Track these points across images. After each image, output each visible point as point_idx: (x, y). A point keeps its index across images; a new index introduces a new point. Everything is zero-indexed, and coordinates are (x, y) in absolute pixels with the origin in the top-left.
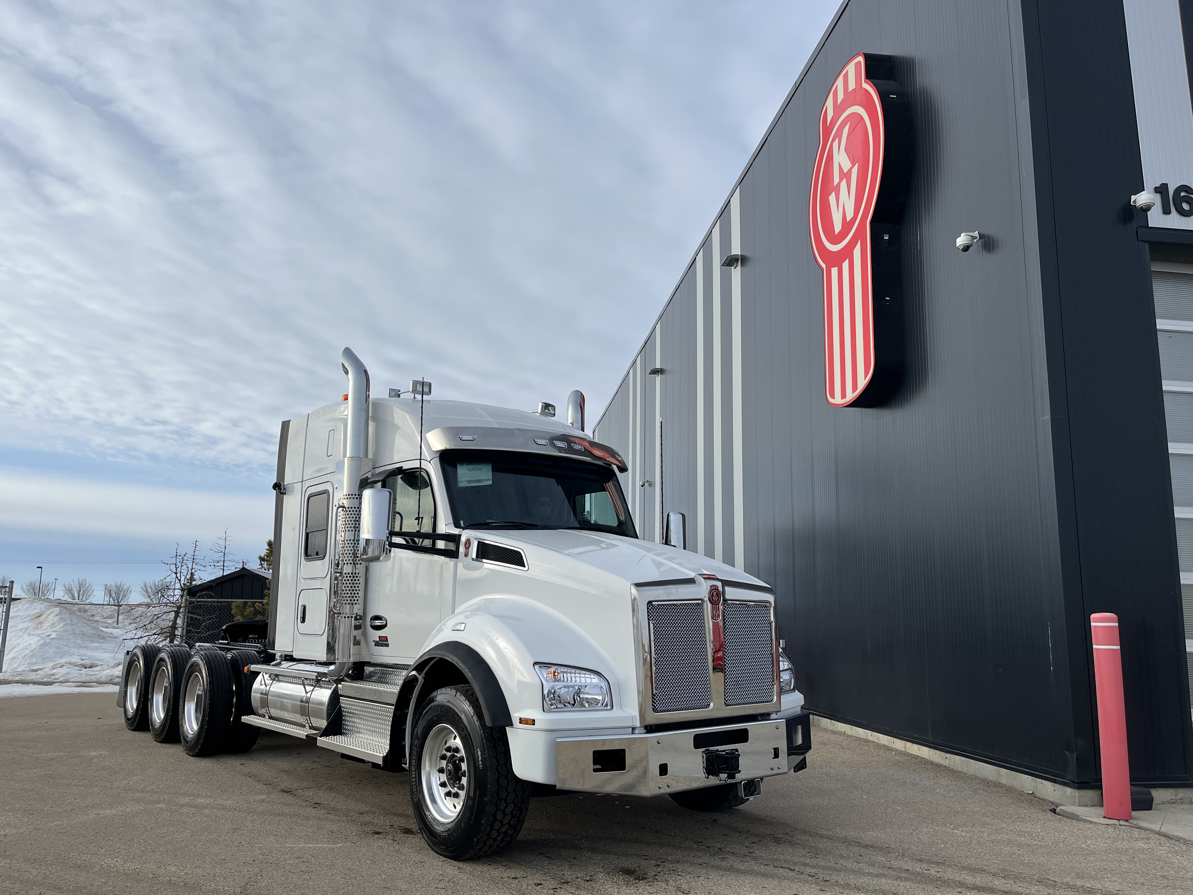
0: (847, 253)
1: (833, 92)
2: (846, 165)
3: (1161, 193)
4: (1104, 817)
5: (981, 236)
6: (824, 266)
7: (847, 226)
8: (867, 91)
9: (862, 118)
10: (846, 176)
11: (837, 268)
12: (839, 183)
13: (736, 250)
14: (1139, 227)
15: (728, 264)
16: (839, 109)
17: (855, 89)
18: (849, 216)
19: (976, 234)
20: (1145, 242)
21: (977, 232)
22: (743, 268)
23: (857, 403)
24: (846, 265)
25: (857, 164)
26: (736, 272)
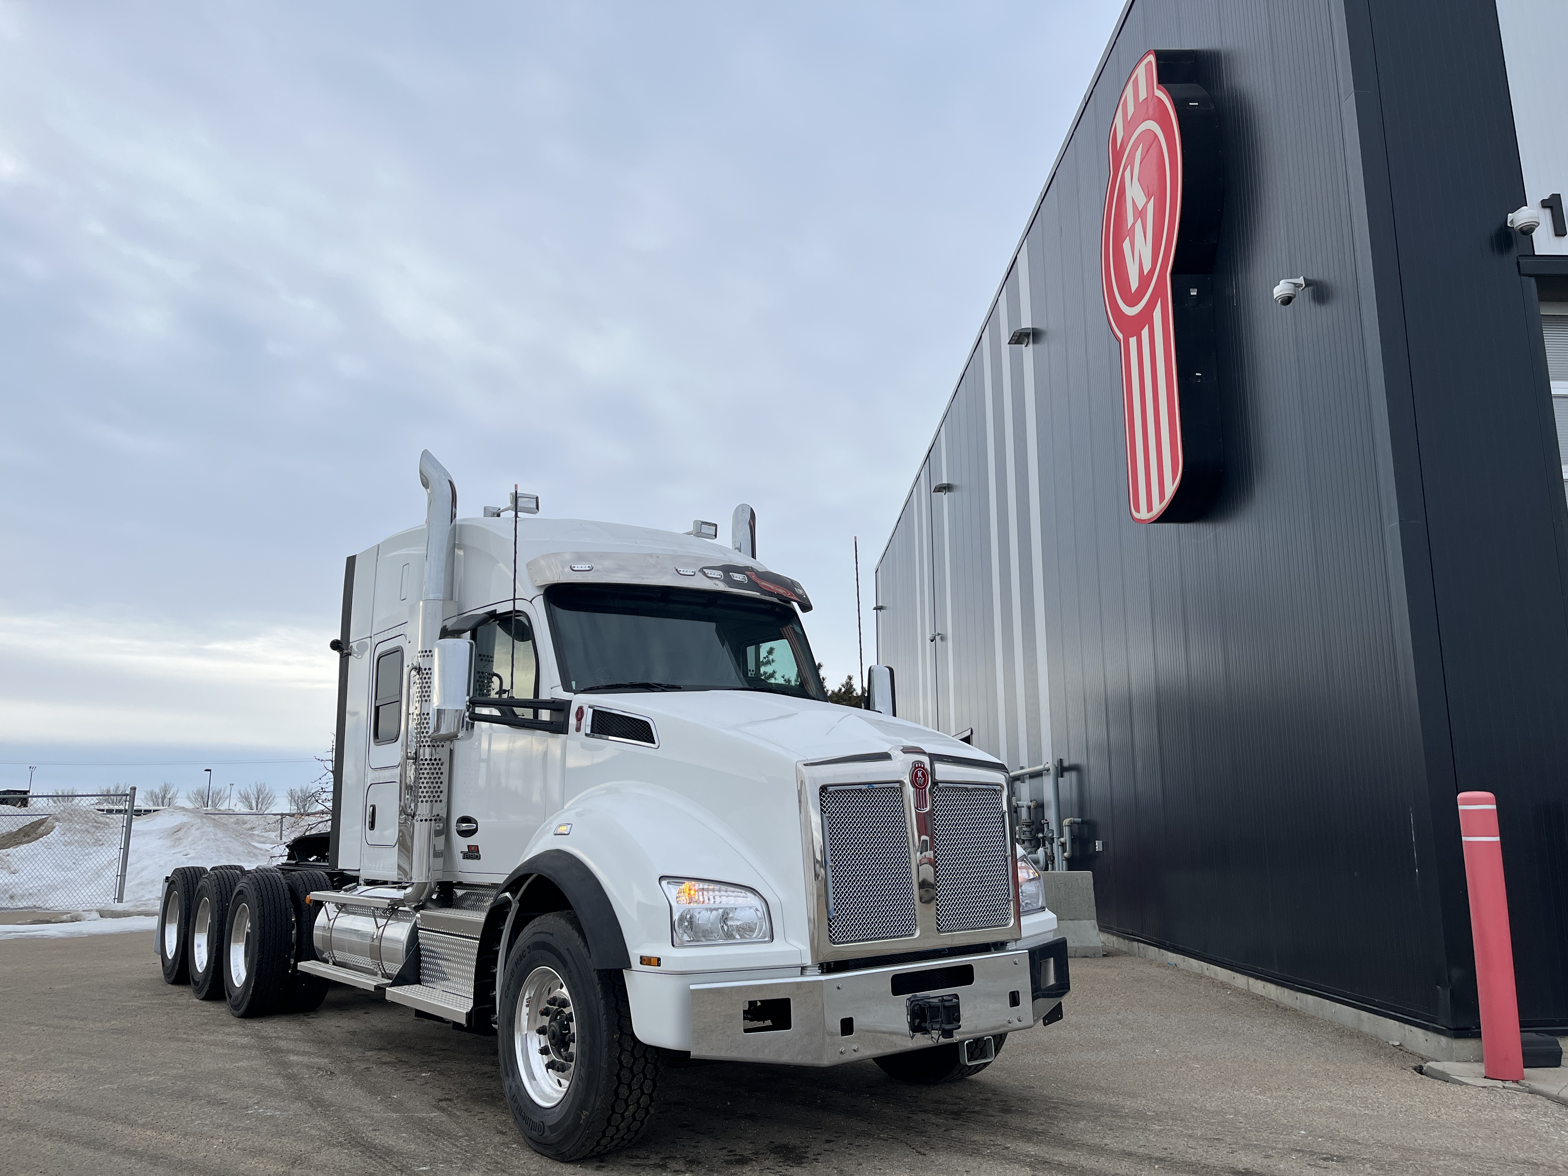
0: (1146, 317)
1: (1122, 105)
2: (1141, 200)
3: (1551, 208)
4: (1485, 1077)
5: (1308, 283)
6: (1120, 336)
7: (1144, 280)
8: (1160, 100)
9: (1156, 136)
10: (1140, 214)
11: (1135, 337)
12: (1134, 224)
13: (1026, 323)
14: (1520, 256)
15: (1016, 341)
16: (1130, 127)
17: (1147, 98)
18: (1146, 269)
19: (1301, 280)
20: (1530, 276)
21: (1302, 277)
22: (1036, 346)
23: (1166, 517)
24: (1145, 333)
25: (1153, 197)
26: (1028, 351)
